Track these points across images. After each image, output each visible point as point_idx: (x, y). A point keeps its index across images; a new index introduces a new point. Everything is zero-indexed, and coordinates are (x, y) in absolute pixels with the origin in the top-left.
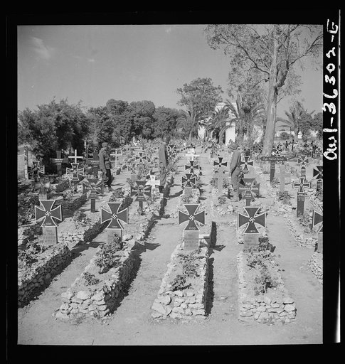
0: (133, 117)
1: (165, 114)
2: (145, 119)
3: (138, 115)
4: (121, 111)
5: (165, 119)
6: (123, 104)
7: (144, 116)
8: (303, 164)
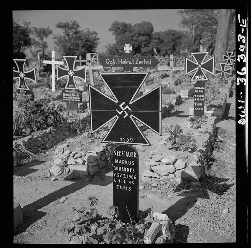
0: (132, 37)
1: (171, 36)
2: (144, 38)
3: (137, 35)
4: (124, 31)
6: (125, 25)
7: (143, 35)
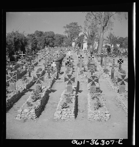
0: (45, 38)
1: (58, 37)
2: (51, 39)
3: (47, 37)
4: (40, 35)
5: (58, 39)
6: (41, 33)
7: (50, 37)
8: (114, 58)
